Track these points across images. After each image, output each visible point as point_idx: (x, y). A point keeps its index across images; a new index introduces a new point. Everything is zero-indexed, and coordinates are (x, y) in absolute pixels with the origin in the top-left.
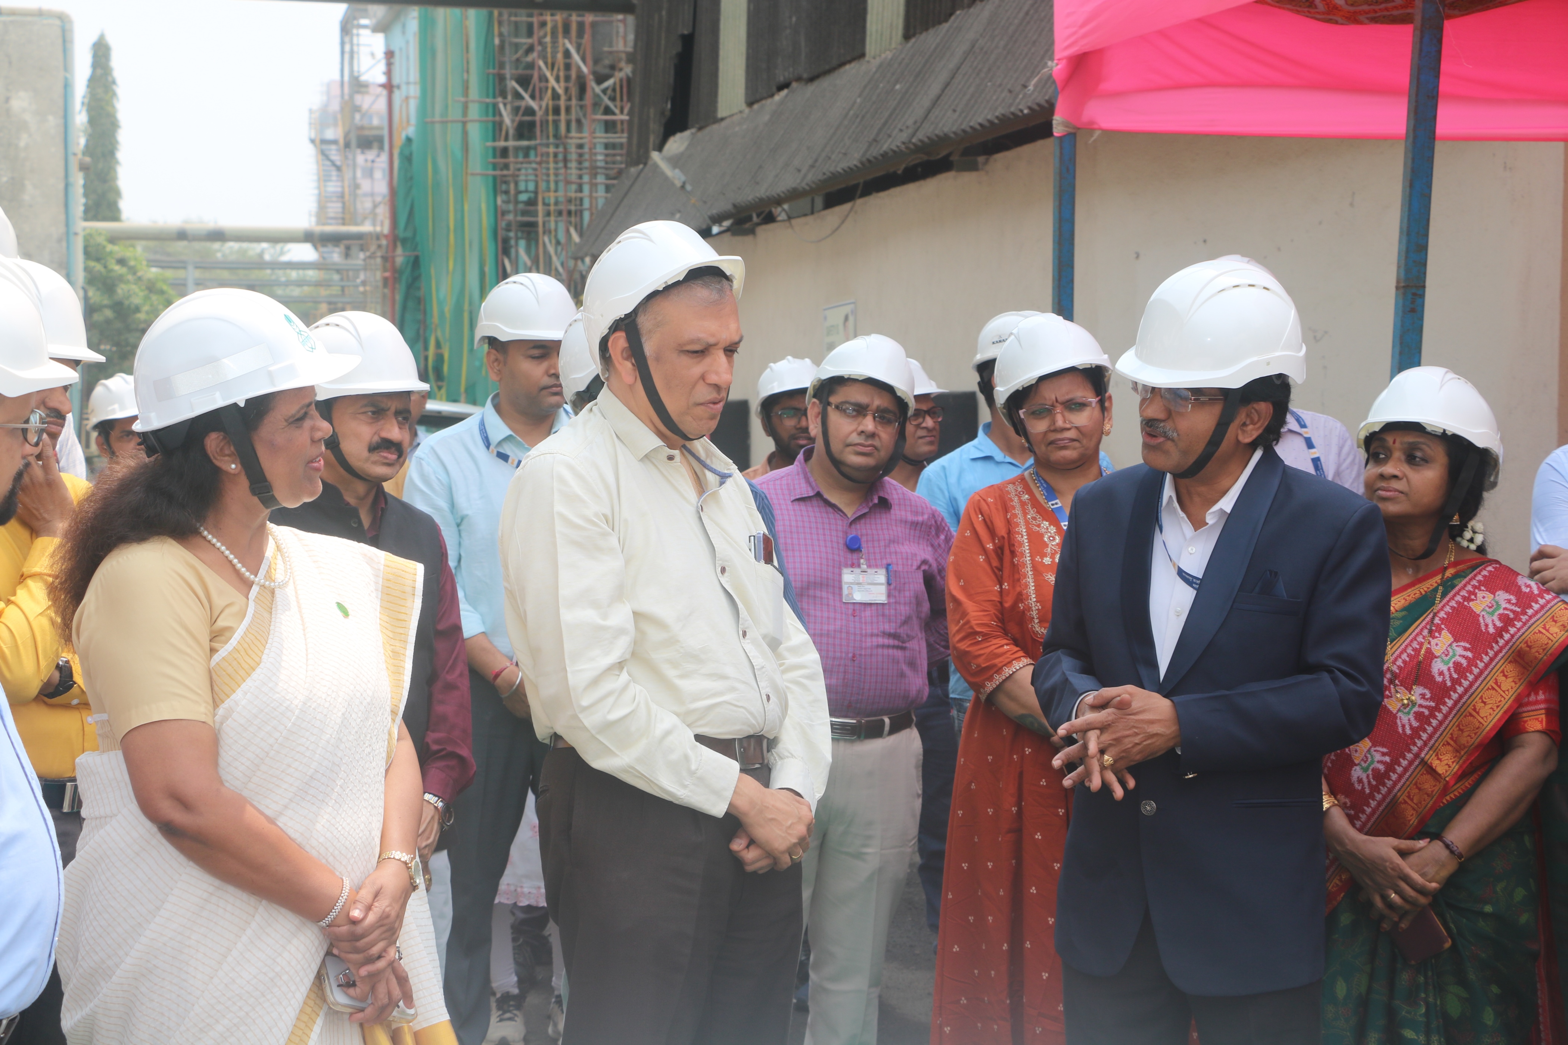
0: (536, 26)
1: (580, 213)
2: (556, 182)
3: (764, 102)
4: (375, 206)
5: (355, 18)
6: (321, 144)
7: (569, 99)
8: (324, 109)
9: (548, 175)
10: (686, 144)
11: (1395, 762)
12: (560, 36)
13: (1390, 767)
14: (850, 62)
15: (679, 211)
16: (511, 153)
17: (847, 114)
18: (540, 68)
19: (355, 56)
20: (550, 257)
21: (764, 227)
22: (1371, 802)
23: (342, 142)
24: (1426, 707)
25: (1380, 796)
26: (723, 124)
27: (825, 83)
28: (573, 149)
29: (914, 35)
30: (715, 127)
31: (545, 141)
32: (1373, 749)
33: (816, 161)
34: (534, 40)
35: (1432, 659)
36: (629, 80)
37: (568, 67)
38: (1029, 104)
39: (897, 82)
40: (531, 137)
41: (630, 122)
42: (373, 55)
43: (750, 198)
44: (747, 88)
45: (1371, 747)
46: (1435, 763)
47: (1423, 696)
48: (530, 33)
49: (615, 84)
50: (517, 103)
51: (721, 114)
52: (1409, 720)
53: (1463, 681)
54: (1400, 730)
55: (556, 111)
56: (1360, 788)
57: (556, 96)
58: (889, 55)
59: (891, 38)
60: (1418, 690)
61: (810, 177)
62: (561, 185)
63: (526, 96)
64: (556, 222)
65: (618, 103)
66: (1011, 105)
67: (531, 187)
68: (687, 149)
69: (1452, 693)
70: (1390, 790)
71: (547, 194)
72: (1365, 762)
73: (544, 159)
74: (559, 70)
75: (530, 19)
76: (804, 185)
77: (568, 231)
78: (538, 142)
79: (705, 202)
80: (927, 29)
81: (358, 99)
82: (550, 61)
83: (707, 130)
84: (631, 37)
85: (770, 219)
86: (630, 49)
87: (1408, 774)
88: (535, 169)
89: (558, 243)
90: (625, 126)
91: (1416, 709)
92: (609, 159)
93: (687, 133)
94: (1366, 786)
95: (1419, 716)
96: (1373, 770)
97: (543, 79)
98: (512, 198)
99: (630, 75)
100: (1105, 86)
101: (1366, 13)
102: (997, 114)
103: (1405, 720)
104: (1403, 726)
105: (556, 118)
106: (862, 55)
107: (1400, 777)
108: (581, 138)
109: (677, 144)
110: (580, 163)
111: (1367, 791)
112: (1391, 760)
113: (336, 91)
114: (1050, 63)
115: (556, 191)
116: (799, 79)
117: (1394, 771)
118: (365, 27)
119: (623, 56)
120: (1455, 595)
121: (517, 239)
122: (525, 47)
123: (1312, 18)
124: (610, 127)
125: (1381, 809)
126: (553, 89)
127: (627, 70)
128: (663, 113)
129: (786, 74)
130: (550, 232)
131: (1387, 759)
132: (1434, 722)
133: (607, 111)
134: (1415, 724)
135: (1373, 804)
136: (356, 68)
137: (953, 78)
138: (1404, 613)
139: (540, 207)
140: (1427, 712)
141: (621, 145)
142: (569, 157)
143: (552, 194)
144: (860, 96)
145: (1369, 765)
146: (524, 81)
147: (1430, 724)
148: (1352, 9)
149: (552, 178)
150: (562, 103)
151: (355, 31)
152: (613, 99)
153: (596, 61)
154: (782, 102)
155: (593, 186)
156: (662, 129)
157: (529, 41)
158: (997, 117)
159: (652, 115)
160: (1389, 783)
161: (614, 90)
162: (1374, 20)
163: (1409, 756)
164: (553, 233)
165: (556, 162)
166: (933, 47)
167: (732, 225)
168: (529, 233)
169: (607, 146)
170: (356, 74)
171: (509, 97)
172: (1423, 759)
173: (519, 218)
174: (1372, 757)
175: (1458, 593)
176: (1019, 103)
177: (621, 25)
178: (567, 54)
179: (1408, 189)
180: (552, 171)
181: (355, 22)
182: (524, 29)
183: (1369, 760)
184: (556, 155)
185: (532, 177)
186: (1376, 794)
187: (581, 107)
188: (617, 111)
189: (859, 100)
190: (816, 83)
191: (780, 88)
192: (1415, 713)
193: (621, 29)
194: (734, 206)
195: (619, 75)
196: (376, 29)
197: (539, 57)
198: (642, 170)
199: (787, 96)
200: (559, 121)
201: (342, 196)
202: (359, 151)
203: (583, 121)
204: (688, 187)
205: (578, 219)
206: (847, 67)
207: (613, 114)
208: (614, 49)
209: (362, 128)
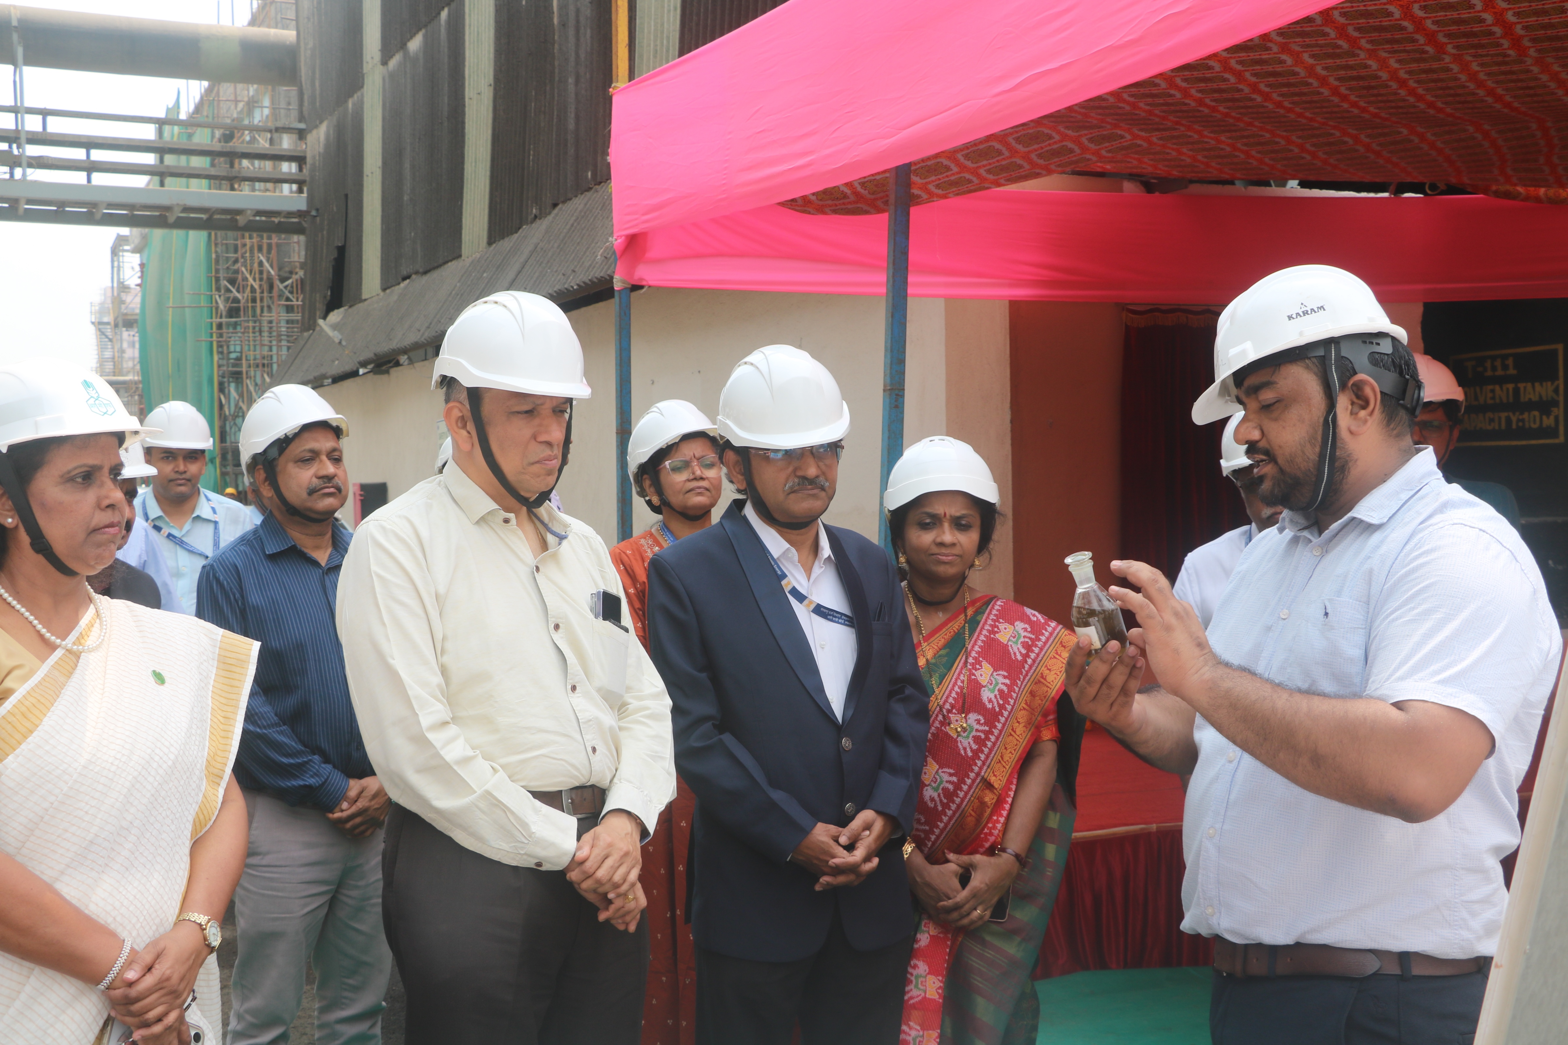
0: (239, 246)
1: (270, 365)
2: (255, 346)
3: (393, 288)
4: (134, 365)
5: (121, 245)
6: (99, 325)
7: (262, 292)
8: (102, 304)
9: (249, 341)
10: (341, 317)
11: (962, 781)
12: (256, 251)
13: (958, 787)
14: (451, 261)
15: (338, 359)
16: (224, 327)
17: (451, 293)
18: (242, 272)
19: (121, 269)
20: (251, 393)
21: (395, 369)
22: (943, 817)
23: (112, 323)
24: (982, 731)
25: (951, 812)
26: (366, 303)
27: (435, 275)
28: (265, 324)
29: (494, 242)
30: (361, 305)
31: (246, 319)
32: (940, 771)
33: (431, 324)
34: (239, 254)
35: (980, 689)
36: (302, 280)
37: (261, 272)
38: (578, 282)
39: (484, 272)
40: (238, 316)
41: (303, 306)
42: (133, 268)
43: (386, 349)
44: (382, 279)
45: (938, 769)
46: (993, 779)
47: (978, 721)
48: (236, 251)
49: (292, 283)
50: (228, 295)
51: (364, 297)
52: (969, 743)
53: (1007, 706)
54: (962, 752)
55: (254, 300)
56: (932, 806)
57: (253, 290)
58: (478, 255)
59: (479, 244)
60: (973, 717)
61: (426, 335)
62: (258, 347)
63: (234, 290)
64: (255, 371)
65: (295, 295)
66: (565, 283)
67: (238, 349)
68: (342, 319)
69: (1000, 717)
70: (959, 806)
71: (248, 353)
72: (935, 783)
73: (247, 330)
74: (255, 274)
75: (236, 242)
76: (422, 339)
77: (262, 376)
78: (242, 319)
79: (355, 353)
80: (503, 238)
81: (123, 296)
82: (249, 268)
83: (355, 308)
84: (303, 253)
85: (398, 364)
86: (302, 260)
87: (972, 791)
88: (240, 337)
89: (256, 385)
90: (300, 310)
91: (974, 733)
92: (289, 330)
93: (342, 310)
94: (938, 803)
95: (976, 739)
96: (943, 789)
97: (245, 279)
98: (225, 355)
99: (303, 277)
100: (649, 255)
101: (830, 206)
102: (555, 289)
103: (965, 743)
104: (965, 749)
105: (253, 304)
106: (460, 256)
107: (966, 793)
108: (270, 317)
109: (335, 316)
110: (270, 333)
111: (940, 808)
112: (958, 780)
113: (109, 294)
114: (610, 239)
115: (255, 351)
116: (417, 273)
117: (961, 790)
118: (127, 251)
119: (298, 264)
120: (981, 630)
121: (229, 382)
122: (233, 259)
123: (793, 209)
124: (289, 309)
125: (952, 823)
126: (252, 286)
127: (301, 273)
128: (325, 297)
129: (408, 270)
130: (251, 378)
131: (955, 779)
132: (989, 744)
133: (288, 299)
134: (975, 747)
135: (945, 819)
136: (121, 277)
137: (523, 267)
138: (947, 650)
139: (244, 362)
140: (983, 736)
141: (297, 321)
142: (263, 329)
143: (252, 353)
144: (459, 282)
145: (939, 785)
146: (232, 282)
147: (986, 746)
148: (821, 203)
149: (252, 343)
150: (258, 295)
151: (121, 254)
152: (291, 292)
153: (280, 269)
154: (406, 288)
155: (279, 347)
156: (325, 308)
157: (236, 255)
158: (555, 292)
159: (318, 299)
160: (958, 800)
161: (292, 287)
162: (835, 212)
163: (972, 775)
164: (253, 379)
165: (254, 333)
166: (508, 249)
167: (374, 368)
168: (237, 378)
169: (288, 322)
170: (122, 280)
171: (223, 291)
172: (983, 777)
173: (230, 369)
174: (940, 778)
175: (983, 628)
176: (570, 282)
177: (296, 245)
178: (261, 264)
179: (890, 319)
180: (251, 339)
181: (121, 248)
182: (232, 249)
183: (938, 780)
184: (254, 328)
185: (238, 342)
186: (947, 811)
187: (271, 297)
188: (294, 300)
189: (458, 284)
190: (428, 275)
191: (404, 279)
192: (973, 737)
193: (296, 249)
194: (375, 354)
195: (295, 277)
196: (134, 251)
197: (242, 266)
198: (312, 334)
199: (409, 283)
200: (256, 306)
201: (113, 358)
202: (124, 329)
203: (272, 306)
204: (344, 343)
205: (269, 369)
206: (450, 264)
207: (292, 301)
208: (292, 260)
209: (126, 314)
